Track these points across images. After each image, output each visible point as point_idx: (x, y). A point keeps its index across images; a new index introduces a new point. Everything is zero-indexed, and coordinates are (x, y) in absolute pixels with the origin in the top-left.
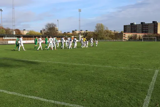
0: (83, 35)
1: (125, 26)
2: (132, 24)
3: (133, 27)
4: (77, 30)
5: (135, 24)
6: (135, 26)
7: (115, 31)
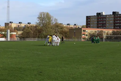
0: (23, 30)
1: (88, 18)
2: (99, 14)
3: (100, 18)
4: (12, 22)
5: (104, 14)
6: (103, 18)
7: (75, 25)
